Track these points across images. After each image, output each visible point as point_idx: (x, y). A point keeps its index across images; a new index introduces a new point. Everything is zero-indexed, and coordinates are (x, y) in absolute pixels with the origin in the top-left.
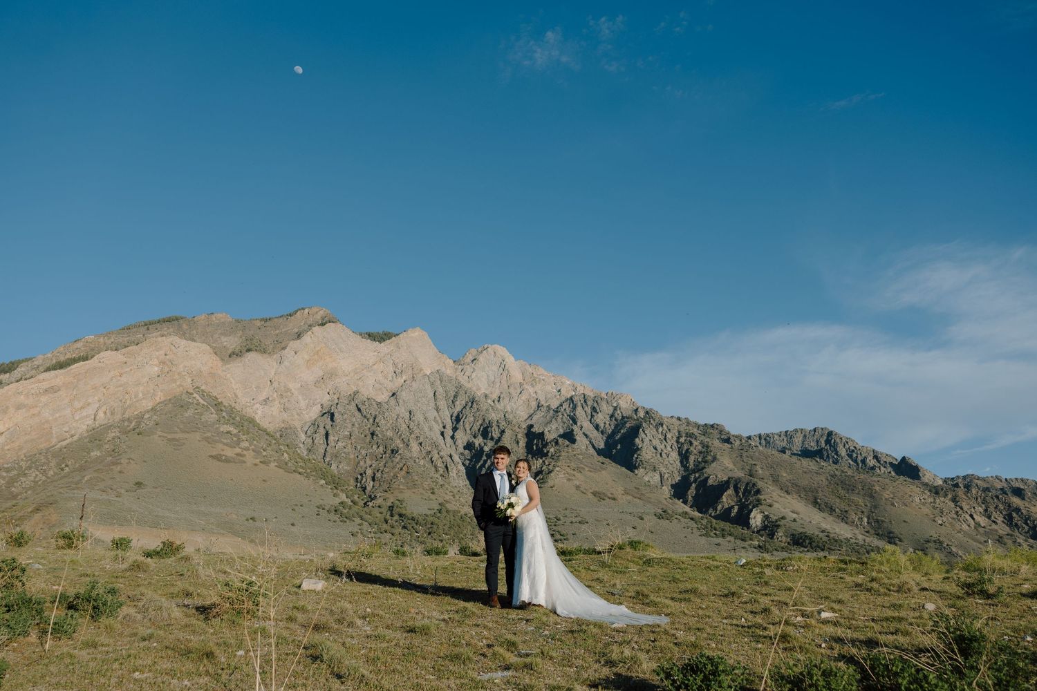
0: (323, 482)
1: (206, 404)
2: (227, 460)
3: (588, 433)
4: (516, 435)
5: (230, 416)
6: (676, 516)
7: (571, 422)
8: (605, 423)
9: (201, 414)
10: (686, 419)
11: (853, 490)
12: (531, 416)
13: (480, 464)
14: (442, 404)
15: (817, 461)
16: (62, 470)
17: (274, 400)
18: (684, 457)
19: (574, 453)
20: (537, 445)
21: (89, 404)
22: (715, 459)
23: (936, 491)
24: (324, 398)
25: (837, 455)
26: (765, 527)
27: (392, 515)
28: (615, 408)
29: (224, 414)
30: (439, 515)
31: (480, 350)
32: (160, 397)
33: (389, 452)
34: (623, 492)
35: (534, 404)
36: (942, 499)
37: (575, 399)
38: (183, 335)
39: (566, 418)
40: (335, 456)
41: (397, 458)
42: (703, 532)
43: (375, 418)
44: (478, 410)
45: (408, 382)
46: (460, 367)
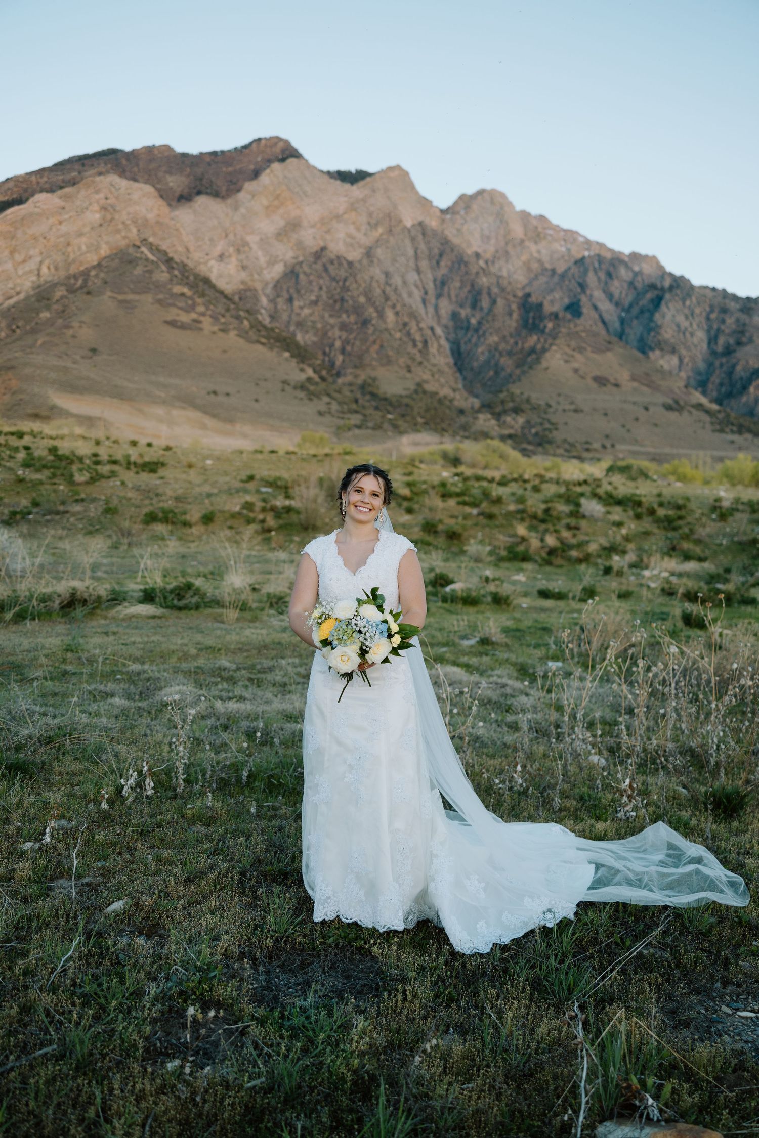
0: (287, 354)
1: (155, 259)
2: (183, 327)
3: (599, 305)
4: (509, 306)
5: (183, 275)
6: (688, 408)
7: (579, 290)
9: (150, 272)
10: (724, 291)
12: (530, 283)
13: (465, 339)
14: (424, 264)
16: (14, 331)
17: (230, 256)
18: (713, 337)
19: (577, 329)
20: (534, 318)
21: (30, 257)
22: (751, 341)
24: (286, 253)
27: (363, 394)
28: (636, 275)
30: (415, 396)
32: (104, 251)
33: (361, 321)
34: (629, 378)
35: (536, 267)
37: (587, 261)
38: (122, 174)
39: (573, 285)
40: (299, 324)
41: (371, 330)
42: (718, 427)
43: (345, 280)
44: (467, 273)
45: (384, 237)
46: (448, 217)
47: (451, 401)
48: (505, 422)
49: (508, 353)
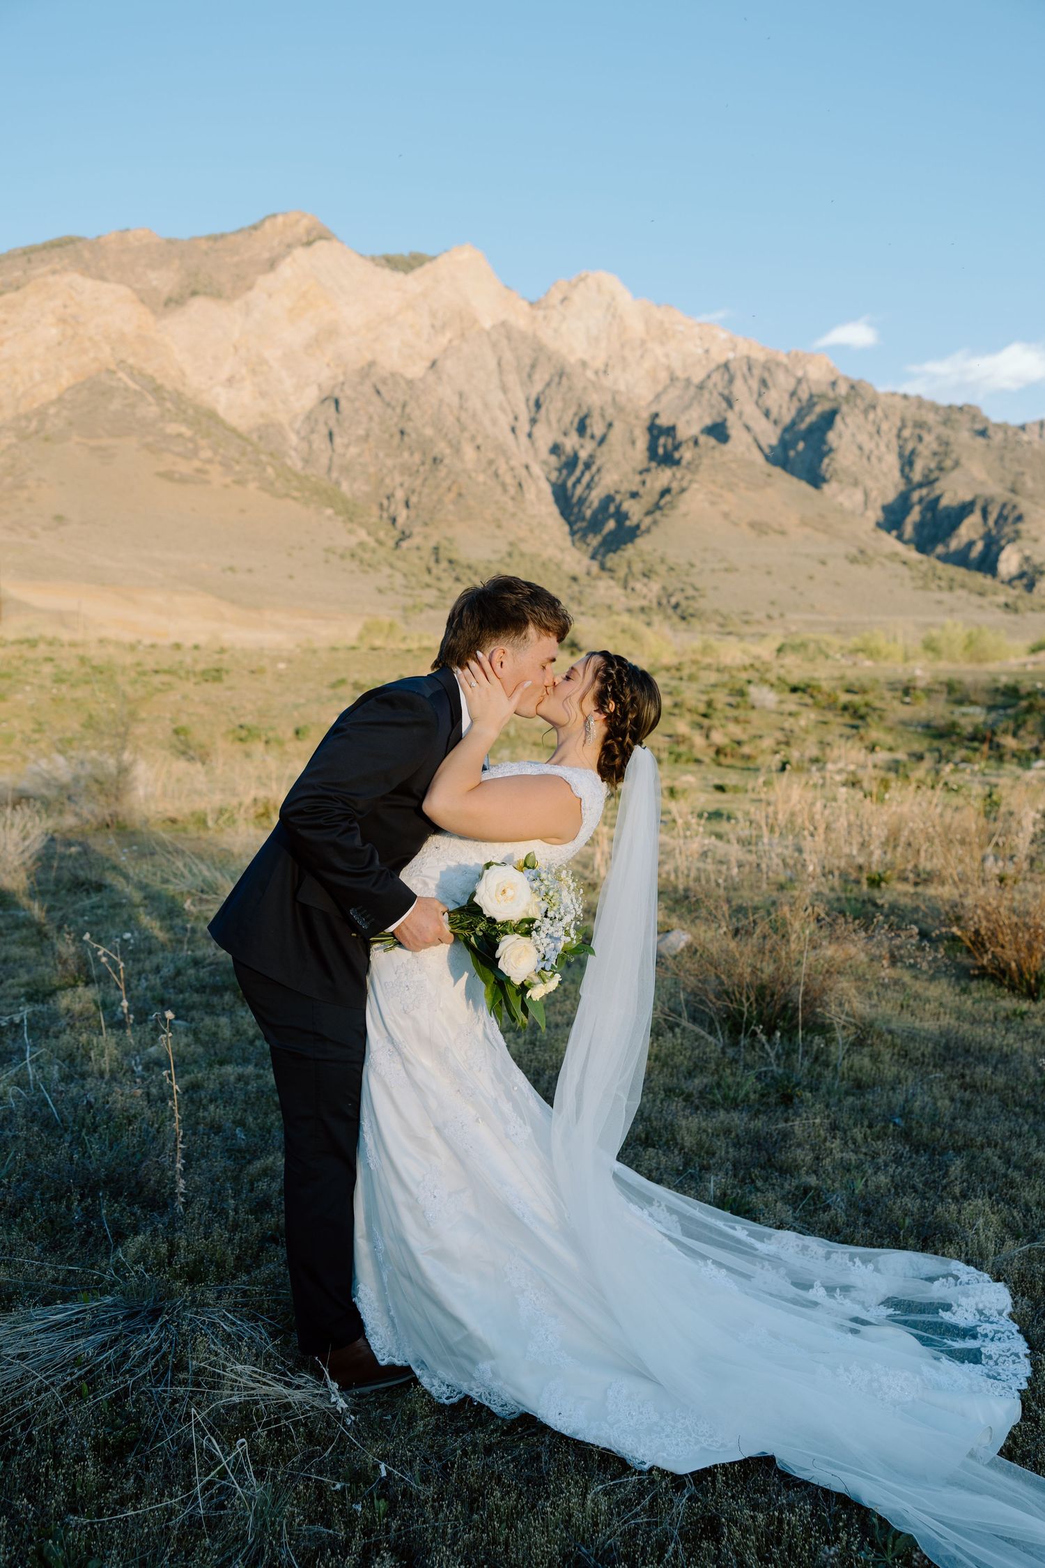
0: (329, 511)
1: (137, 388)
2: (183, 480)
3: (751, 424)
4: (631, 432)
5: (179, 408)
6: (880, 559)
7: (724, 405)
8: (780, 407)
9: (132, 406)
10: (919, 398)
12: (658, 397)
13: (573, 479)
14: (512, 379)
17: (242, 379)
18: (907, 462)
19: (725, 459)
20: (665, 446)
22: (957, 464)
24: (320, 371)
26: (1021, 575)
27: (437, 561)
28: (799, 381)
29: (169, 405)
30: (508, 560)
31: (574, 280)
32: (66, 379)
33: (429, 461)
34: (798, 522)
35: (663, 376)
37: (732, 366)
38: (86, 271)
39: (716, 399)
40: (346, 469)
41: (443, 471)
42: (920, 583)
43: (404, 406)
44: (570, 388)
45: (456, 343)
46: (541, 313)
47: (558, 566)
48: (633, 589)
49: (634, 495)
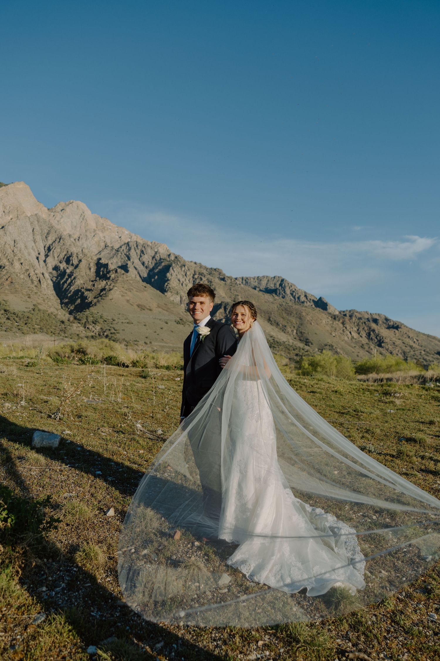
3: (137, 267)
4: (89, 264)
6: (188, 323)
7: (127, 258)
8: (149, 262)
10: (200, 264)
11: (291, 314)
12: (100, 252)
13: (63, 281)
14: (38, 238)
15: (273, 296)
19: (128, 279)
20: (103, 272)
23: (334, 317)
25: (285, 293)
30: (33, 312)
31: (67, 203)
34: (156, 306)
35: (102, 245)
36: (337, 322)
37: (130, 244)
39: (123, 256)
41: (4, 272)
44: (64, 244)
45: (14, 220)
46: (52, 213)
47: (56, 316)
48: (88, 328)
49: (89, 290)
